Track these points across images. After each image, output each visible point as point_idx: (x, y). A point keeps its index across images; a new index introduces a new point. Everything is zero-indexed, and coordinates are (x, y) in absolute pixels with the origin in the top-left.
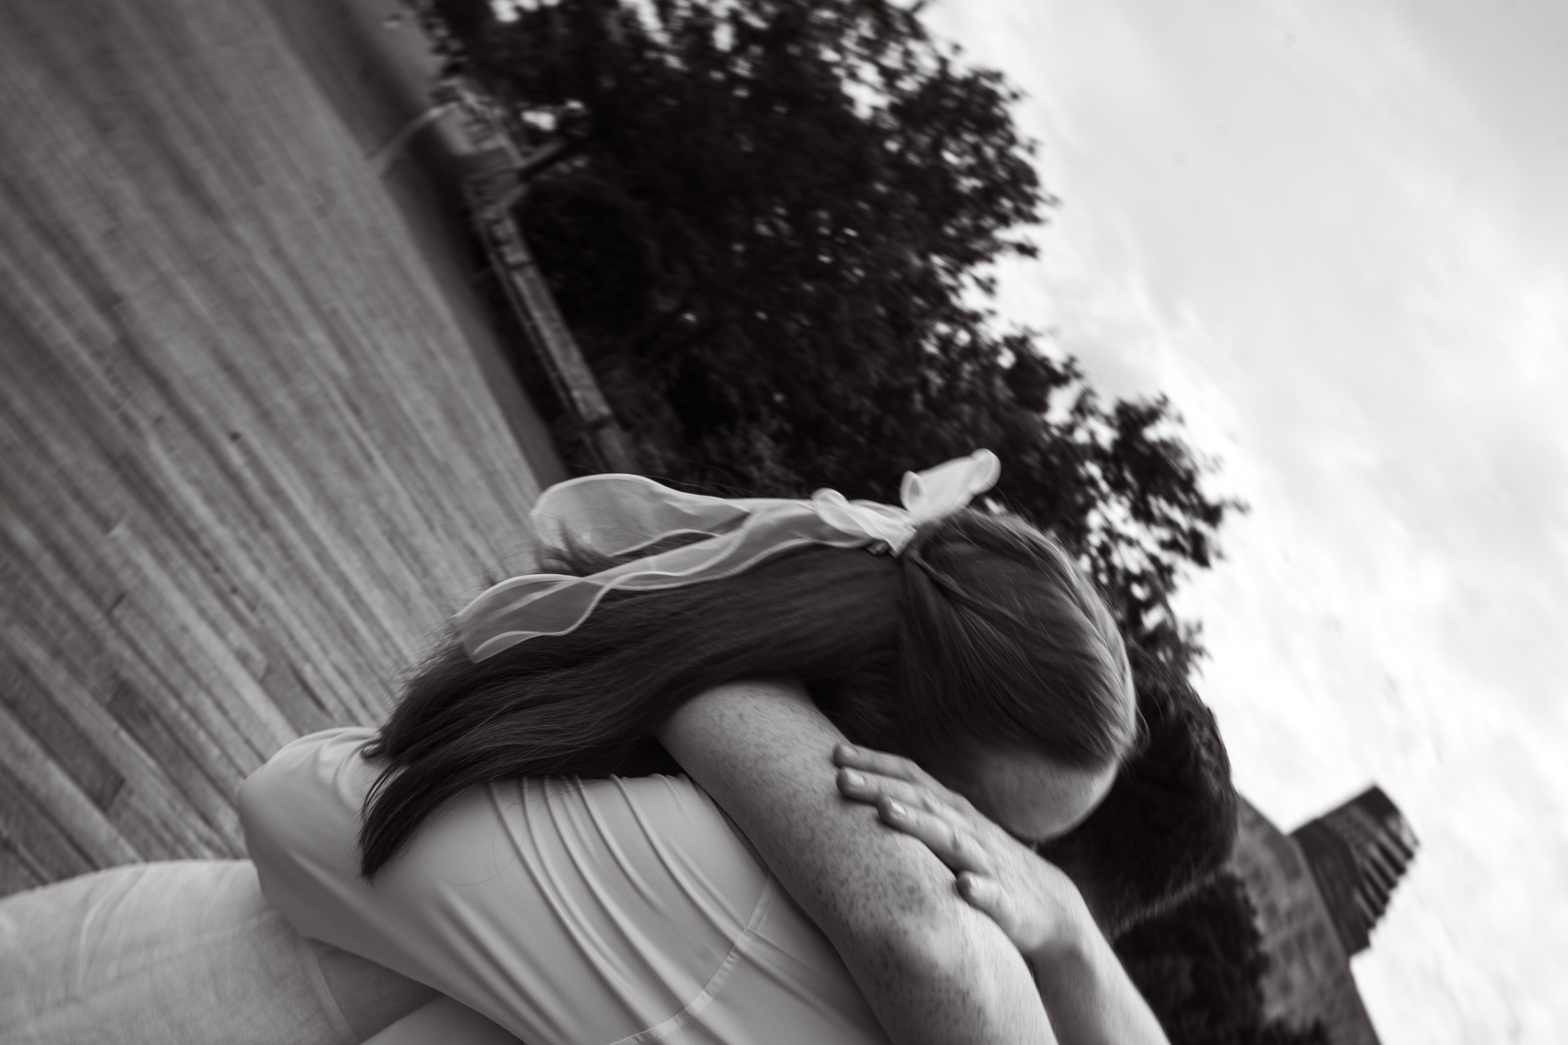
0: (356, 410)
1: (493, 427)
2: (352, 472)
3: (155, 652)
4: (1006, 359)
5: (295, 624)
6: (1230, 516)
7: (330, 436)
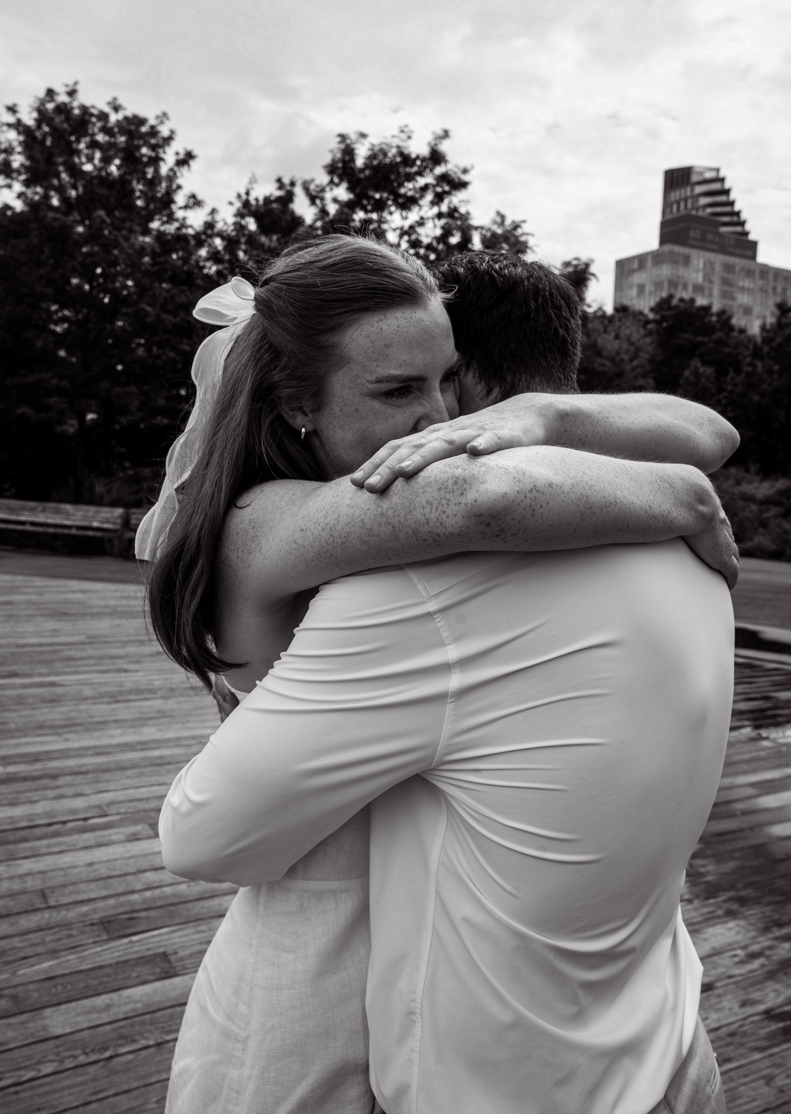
0: (14, 675)
1: (83, 591)
2: (55, 701)
3: (94, 891)
4: (252, 225)
5: (133, 793)
6: (444, 147)
7: (20, 701)
